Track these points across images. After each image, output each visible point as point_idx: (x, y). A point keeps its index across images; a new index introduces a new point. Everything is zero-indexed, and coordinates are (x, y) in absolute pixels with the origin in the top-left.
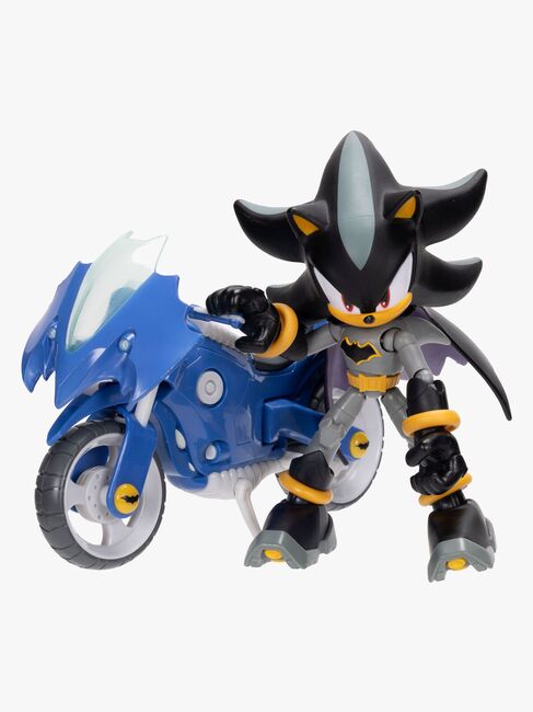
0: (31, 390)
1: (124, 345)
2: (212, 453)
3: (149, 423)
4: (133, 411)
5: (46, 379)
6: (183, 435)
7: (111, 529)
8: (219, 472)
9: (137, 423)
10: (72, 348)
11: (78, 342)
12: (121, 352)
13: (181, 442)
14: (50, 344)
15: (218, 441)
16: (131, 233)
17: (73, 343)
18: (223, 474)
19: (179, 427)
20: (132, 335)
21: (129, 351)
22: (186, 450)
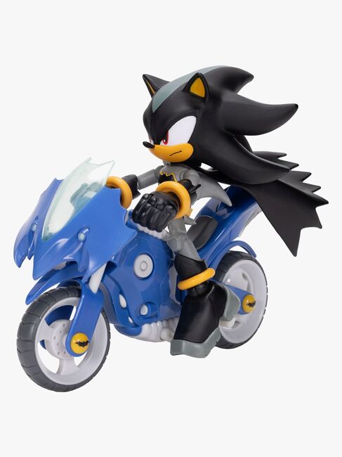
0: (20, 266)
1: (82, 237)
2: (145, 311)
3: (99, 290)
4: (88, 282)
5: (30, 259)
6: (125, 298)
7: (65, 364)
8: (150, 323)
9: (89, 291)
10: (46, 238)
11: (50, 234)
12: (79, 242)
13: (123, 302)
14: (33, 235)
15: (149, 303)
16: (90, 159)
17: (47, 235)
18: (153, 325)
19: (121, 293)
20: (87, 230)
21: (84, 241)
22: (127, 308)
